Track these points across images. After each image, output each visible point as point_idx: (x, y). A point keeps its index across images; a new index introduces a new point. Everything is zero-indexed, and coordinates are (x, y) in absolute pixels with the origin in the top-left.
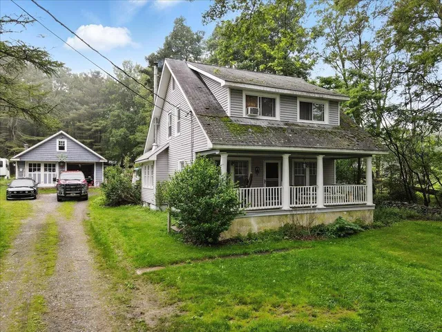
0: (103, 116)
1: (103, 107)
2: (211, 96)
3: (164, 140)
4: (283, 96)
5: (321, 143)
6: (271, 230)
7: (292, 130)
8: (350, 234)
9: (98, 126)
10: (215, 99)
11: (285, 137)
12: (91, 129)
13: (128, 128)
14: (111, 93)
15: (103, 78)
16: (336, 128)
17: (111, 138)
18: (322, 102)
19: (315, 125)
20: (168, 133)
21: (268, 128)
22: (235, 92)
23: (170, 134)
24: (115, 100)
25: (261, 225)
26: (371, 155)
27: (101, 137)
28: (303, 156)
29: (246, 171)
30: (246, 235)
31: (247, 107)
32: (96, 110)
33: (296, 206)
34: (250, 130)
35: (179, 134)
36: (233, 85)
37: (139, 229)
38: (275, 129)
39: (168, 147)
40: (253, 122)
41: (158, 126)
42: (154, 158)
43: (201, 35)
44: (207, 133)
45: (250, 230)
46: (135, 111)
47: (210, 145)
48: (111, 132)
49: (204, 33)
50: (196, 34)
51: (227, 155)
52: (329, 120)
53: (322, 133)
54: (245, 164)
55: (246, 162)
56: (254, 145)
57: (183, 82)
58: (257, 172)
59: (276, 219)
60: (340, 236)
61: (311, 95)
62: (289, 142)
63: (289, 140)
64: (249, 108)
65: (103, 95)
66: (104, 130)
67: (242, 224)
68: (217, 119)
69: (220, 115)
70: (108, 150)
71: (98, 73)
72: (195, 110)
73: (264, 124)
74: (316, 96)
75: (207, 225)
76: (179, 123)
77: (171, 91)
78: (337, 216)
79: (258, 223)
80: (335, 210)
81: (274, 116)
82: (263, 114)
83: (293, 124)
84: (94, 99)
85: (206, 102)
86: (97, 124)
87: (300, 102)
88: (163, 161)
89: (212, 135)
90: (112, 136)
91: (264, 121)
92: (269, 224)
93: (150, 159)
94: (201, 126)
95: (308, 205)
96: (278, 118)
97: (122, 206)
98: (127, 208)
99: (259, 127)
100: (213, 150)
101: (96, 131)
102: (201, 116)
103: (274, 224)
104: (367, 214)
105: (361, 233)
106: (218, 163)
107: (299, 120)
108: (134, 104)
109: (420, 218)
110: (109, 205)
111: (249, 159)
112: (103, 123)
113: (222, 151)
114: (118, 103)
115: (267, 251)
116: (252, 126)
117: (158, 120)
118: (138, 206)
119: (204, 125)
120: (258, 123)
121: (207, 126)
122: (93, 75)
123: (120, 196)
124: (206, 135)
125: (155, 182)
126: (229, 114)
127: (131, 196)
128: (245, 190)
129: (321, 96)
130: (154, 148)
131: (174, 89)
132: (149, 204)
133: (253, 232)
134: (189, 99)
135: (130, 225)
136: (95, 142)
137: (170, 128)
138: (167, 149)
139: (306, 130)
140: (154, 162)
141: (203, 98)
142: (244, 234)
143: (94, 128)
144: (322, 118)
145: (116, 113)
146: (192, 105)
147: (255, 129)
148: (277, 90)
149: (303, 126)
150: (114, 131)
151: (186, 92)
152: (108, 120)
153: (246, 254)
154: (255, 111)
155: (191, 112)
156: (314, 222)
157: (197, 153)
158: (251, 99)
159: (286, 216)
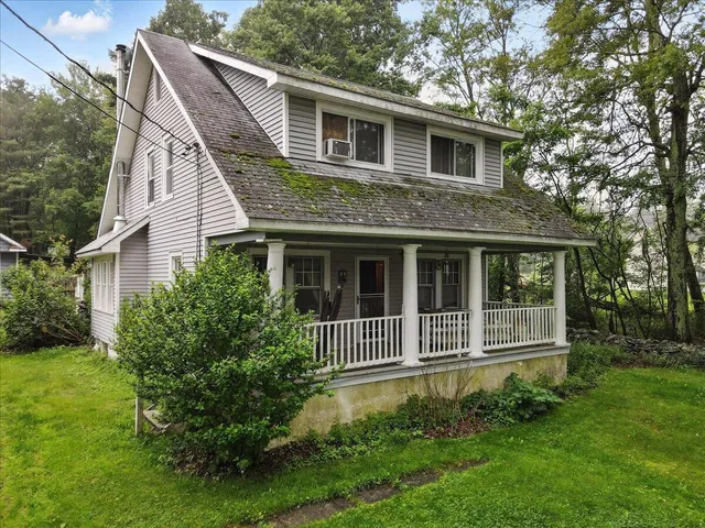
0: (32, 165)
1: (31, 148)
2: (243, 113)
3: (139, 209)
4: (400, 121)
5: (483, 222)
6: (380, 413)
7: (422, 194)
8: (541, 413)
9: (19, 183)
10: (254, 120)
11: (411, 208)
12: (6, 187)
13: (81, 188)
14: (46, 122)
15: (30, 94)
16: (499, 192)
17: (47, 206)
18: (471, 139)
19: (461, 186)
20: (147, 194)
21: (372, 186)
22: (300, 103)
23: (151, 198)
24: (55, 137)
25: (359, 404)
26: (562, 248)
27: (28, 203)
28: (443, 248)
29: (320, 280)
30: (328, 429)
31: (325, 138)
32: (17, 153)
33: (432, 355)
34: (334, 188)
35: (171, 196)
36: (296, 84)
37: (62, 424)
38: (386, 189)
39: (148, 225)
40: (339, 172)
41: (127, 181)
42: (115, 248)
43: (220, 20)
44: (235, 192)
45: (337, 418)
46: (97, 159)
47: (241, 221)
48: (47, 193)
49: (225, 16)
50: (211, 17)
51: (283, 246)
52: (484, 176)
53: (475, 200)
54: (318, 263)
55: (319, 261)
56: (347, 223)
57: (178, 79)
58: (342, 280)
59: (391, 388)
60: (522, 419)
62: (419, 219)
63: (420, 216)
64: (330, 141)
65: (29, 125)
66: (32, 190)
68: (258, 161)
69: (265, 152)
70: (41, 227)
71: (21, 83)
72: (205, 137)
73: (363, 178)
75: (234, 430)
76: (170, 172)
77: (153, 101)
78: (507, 371)
79: (354, 401)
80: (502, 360)
81: (382, 162)
82: (359, 158)
83: (420, 182)
84: (11, 132)
85: (232, 123)
86: (17, 179)
87: (432, 137)
88: (135, 255)
89: (246, 197)
90: (50, 202)
91: (361, 171)
92: (376, 399)
93: (105, 250)
94: (221, 177)
95: (454, 352)
96: (389, 165)
97: (43, 351)
98: (53, 356)
99: (351, 183)
100: (247, 232)
101: (17, 193)
102: (218, 152)
103: (386, 400)
104: (558, 363)
105: (560, 408)
106: (261, 263)
107: (430, 174)
108: (93, 147)
109: (632, 363)
110: (11, 348)
111: (326, 254)
112: (33, 178)
113: (271, 235)
114: (60, 141)
115: (386, 482)
116: (339, 181)
117: (127, 168)
118: (81, 350)
119: (226, 173)
120: (350, 175)
121: (234, 175)
122: (13, 87)
123: (37, 329)
124: (232, 197)
125: (117, 299)
126: (285, 152)
127: (67, 326)
128: (325, 327)
130: (117, 226)
131: (159, 98)
132: (106, 345)
133: (343, 421)
134: (192, 115)
135: (42, 411)
136: (14, 212)
137: (152, 183)
138: (146, 229)
139: (447, 194)
140: (114, 255)
141: (226, 114)
142: (323, 428)
143: (12, 187)
144: (470, 172)
145: (58, 159)
146: (198, 126)
147: (345, 186)
148: (390, 106)
149: (439, 186)
150: (53, 192)
151: (185, 98)
152: (42, 173)
153: (336, 498)
154: (342, 149)
155: (196, 145)
156: (466, 389)
157: (210, 239)
158: (333, 123)
159: (412, 378)
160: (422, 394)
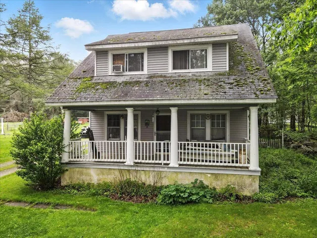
4: (151, 49)
16: (220, 74)
18: (204, 47)
22: (102, 53)
25: (101, 177)
30: (86, 184)
34: (99, 86)
45: (91, 180)
52: (212, 66)
59: (117, 173)
61: (179, 42)
67: (82, 174)
68: (80, 80)
74: (186, 41)
78: (197, 178)
79: (98, 175)
80: (192, 171)
81: (142, 70)
82: (130, 70)
87: (173, 52)
91: (129, 75)
92: (109, 176)
95: (160, 162)
96: (145, 71)
107: (171, 71)
126: (95, 74)
129: (192, 41)
133: (93, 182)
156: (164, 182)
158: (118, 57)
159: (129, 170)
160: (133, 179)
